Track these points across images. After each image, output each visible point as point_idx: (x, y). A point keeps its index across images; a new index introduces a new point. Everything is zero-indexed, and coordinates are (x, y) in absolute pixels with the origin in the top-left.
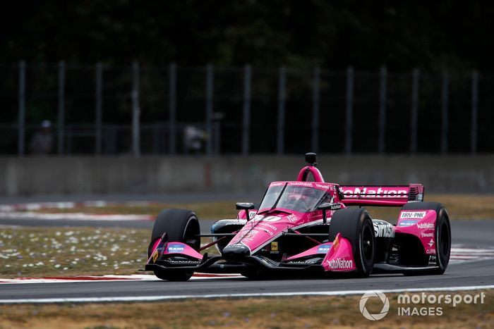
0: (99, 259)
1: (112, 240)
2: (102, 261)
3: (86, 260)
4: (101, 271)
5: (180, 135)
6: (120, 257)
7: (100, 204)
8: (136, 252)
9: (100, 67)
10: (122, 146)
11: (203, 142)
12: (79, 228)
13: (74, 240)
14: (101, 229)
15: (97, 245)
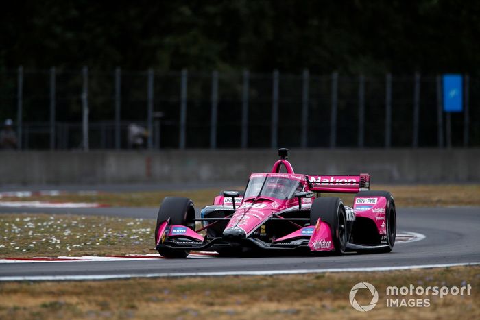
0: (54, 242)
1: (65, 225)
2: (56, 244)
3: (42, 243)
4: (55, 252)
5: (125, 132)
6: (72, 240)
7: (54, 193)
8: (86, 236)
9: (54, 71)
10: (73, 142)
11: (145, 139)
12: (36, 215)
13: (32, 225)
14: (54, 215)
15: (52, 230)
